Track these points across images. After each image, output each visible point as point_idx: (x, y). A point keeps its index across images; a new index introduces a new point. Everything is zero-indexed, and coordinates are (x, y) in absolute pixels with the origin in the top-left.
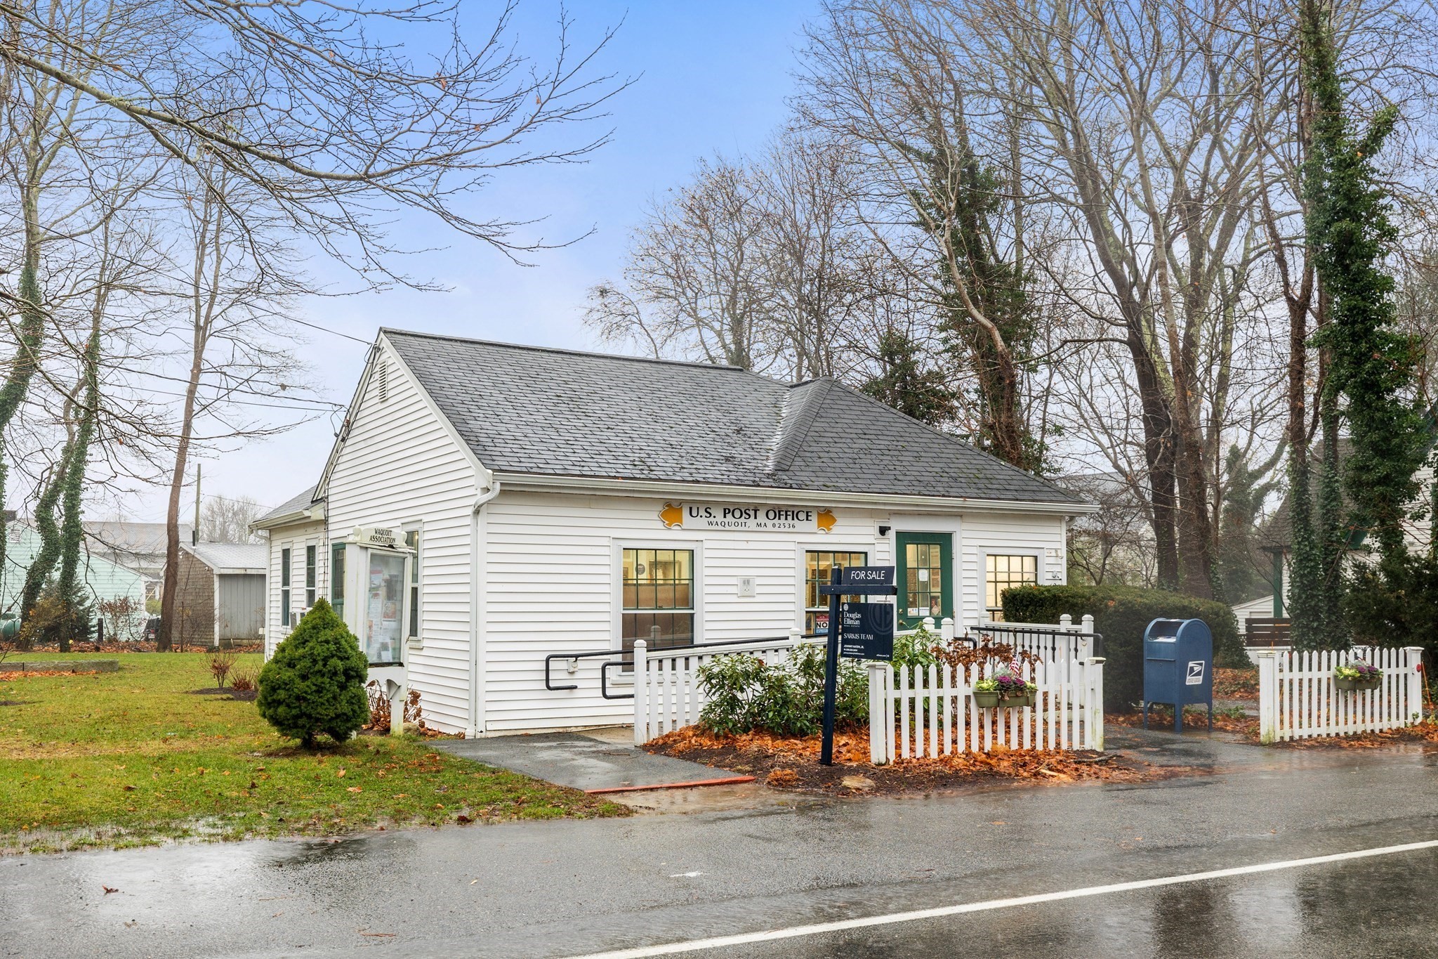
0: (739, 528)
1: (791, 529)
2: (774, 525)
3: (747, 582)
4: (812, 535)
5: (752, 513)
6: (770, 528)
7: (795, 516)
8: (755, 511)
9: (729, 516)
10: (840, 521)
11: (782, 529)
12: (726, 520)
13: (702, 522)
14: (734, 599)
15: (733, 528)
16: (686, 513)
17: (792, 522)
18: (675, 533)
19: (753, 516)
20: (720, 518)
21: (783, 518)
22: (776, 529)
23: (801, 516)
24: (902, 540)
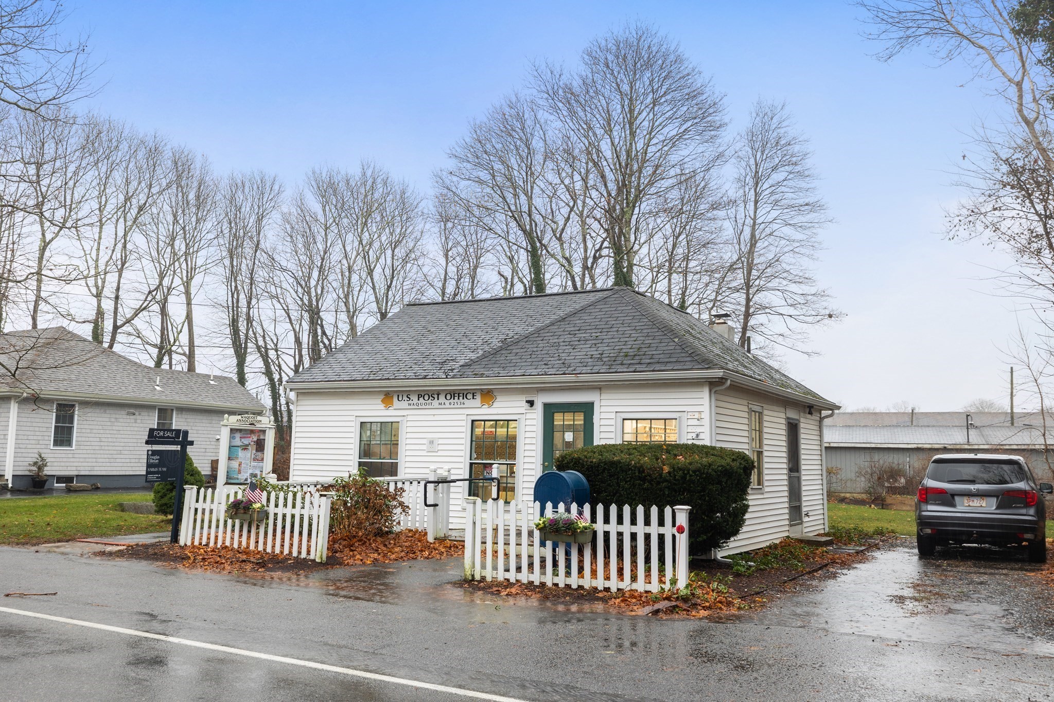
0: (427, 407)
1: (462, 406)
2: (450, 404)
3: (432, 442)
4: (476, 409)
5: (436, 396)
6: (447, 405)
7: (465, 396)
8: (438, 395)
9: (421, 399)
10: (499, 398)
11: (456, 406)
12: (419, 402)
13: (404, 404)
14: (424, 453)
15: (424, 407)
17: (462, 401)
18: (391, 412)
19: (436, 399)
21: (456, 398)
22: (452, 406)
23: (470, 396)
24: (550, 410)
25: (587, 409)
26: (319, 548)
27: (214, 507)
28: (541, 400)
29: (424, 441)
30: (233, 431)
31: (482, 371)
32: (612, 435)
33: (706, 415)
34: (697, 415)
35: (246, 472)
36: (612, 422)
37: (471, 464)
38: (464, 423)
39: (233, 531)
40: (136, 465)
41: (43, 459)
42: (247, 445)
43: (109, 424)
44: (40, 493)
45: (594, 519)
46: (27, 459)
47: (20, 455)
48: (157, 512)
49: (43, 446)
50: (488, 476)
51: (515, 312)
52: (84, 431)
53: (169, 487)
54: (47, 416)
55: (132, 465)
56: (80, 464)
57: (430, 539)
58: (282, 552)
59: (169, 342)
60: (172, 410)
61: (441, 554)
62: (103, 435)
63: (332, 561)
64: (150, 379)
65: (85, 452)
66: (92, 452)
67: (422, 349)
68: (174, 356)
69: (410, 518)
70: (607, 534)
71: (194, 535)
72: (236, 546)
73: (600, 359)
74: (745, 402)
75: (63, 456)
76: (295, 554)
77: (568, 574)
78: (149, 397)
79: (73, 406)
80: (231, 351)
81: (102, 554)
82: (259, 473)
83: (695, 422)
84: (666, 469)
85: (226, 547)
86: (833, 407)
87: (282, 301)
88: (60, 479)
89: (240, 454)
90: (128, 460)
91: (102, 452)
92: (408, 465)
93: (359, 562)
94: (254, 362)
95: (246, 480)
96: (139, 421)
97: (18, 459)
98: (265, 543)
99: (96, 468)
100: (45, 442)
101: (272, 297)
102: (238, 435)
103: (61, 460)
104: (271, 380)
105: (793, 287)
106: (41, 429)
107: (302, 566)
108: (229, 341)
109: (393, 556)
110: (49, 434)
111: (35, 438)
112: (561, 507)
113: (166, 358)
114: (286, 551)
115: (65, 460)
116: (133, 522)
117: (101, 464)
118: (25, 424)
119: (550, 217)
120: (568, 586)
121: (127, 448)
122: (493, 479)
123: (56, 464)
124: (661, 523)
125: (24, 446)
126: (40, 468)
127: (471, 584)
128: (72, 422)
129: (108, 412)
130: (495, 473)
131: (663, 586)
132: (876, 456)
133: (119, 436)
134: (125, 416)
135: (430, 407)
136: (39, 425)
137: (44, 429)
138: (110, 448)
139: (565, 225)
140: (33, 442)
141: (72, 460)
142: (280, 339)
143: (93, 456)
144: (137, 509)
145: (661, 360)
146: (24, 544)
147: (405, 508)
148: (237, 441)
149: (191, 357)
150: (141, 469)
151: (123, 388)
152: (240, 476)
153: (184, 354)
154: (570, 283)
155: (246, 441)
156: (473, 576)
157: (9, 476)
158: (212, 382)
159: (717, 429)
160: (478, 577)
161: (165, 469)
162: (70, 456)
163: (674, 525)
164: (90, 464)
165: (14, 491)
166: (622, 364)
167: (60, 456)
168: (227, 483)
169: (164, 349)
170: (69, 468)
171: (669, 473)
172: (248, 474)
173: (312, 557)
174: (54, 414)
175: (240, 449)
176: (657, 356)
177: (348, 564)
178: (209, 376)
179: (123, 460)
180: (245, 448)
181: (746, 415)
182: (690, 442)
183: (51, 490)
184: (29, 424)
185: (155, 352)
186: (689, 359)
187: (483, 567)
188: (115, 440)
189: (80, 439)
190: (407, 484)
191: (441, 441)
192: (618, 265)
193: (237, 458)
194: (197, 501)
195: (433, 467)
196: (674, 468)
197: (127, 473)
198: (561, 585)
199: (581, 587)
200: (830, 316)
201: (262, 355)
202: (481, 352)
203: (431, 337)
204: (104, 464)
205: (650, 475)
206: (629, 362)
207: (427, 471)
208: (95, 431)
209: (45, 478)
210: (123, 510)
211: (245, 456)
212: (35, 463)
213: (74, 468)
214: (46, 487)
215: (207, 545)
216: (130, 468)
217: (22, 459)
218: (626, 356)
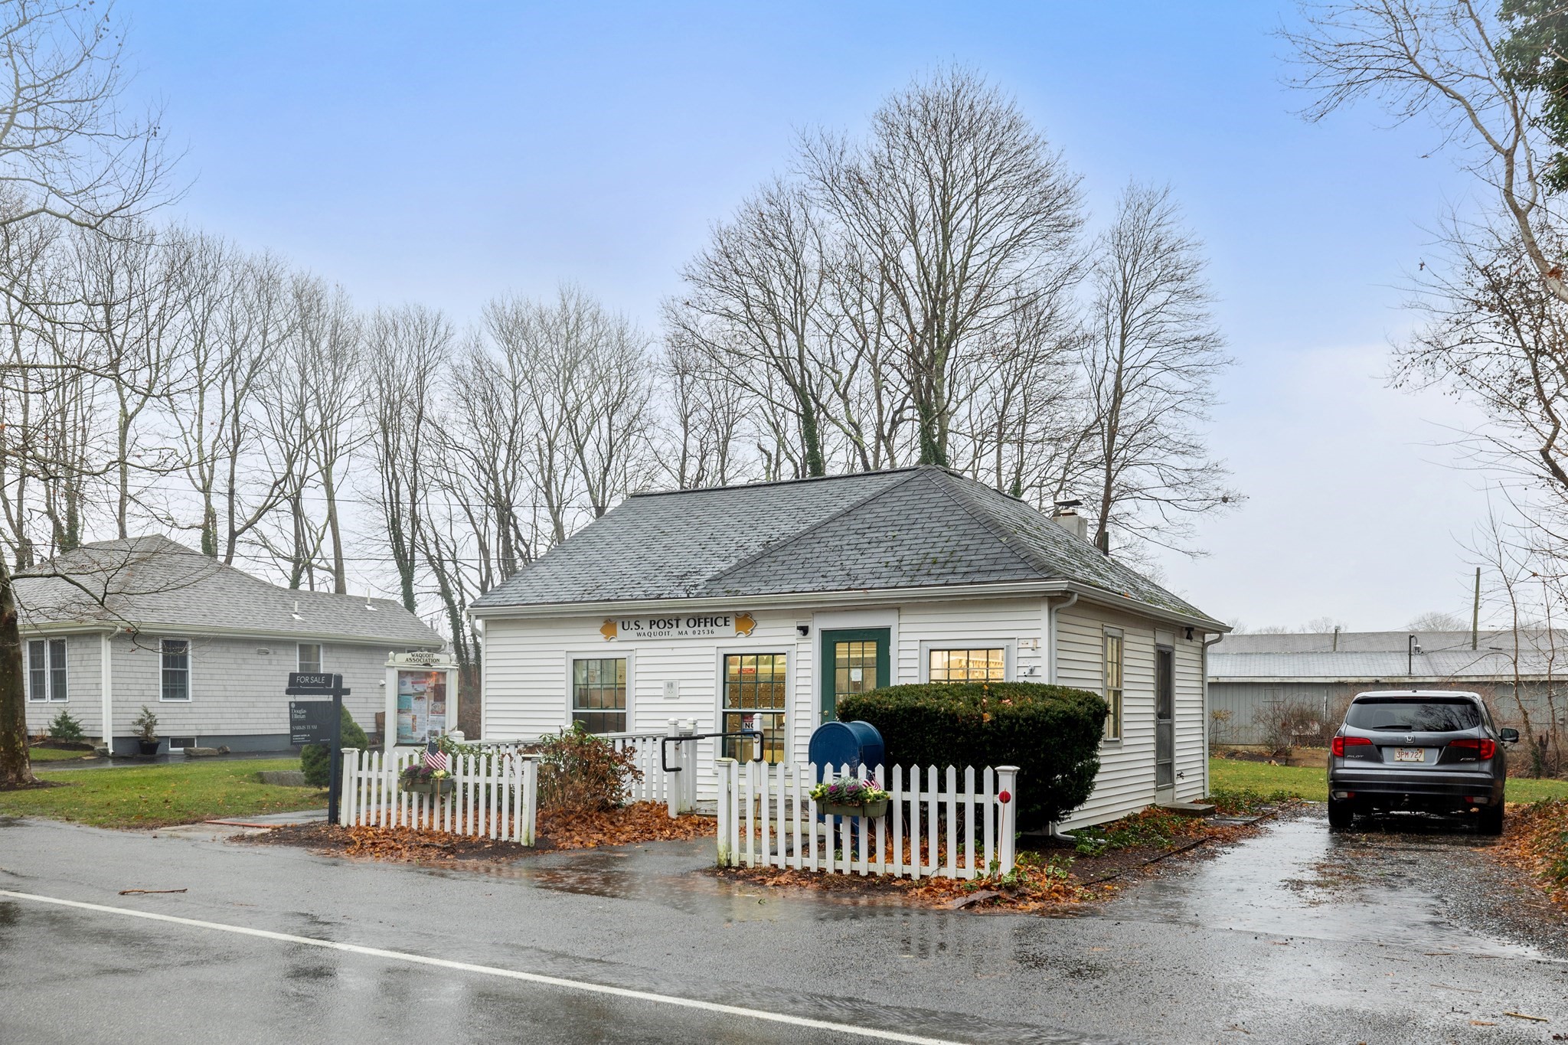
0: (663, 637)
1: (710, 635)
2: (694, 632)
3: (670, 685)
4: (730, 639)
5: (674, 623)
6: (690, 635)
7: (714, 622)
8: (677, 621)
9: (654, 627)
10: (760, 624)
11: (702, 636)
12: (652, 631)
13: (632, 634)
14: (661, 700)
15: (658, 637)
16: (619, 628)
17: (710, 628)
18: (614, 645)
19: (675, 626)
20: (647, 629)
21: (702, 625)
22: (697, 636)
23: (720, 622)
24: (830, 639)
25: (881, 637)
26: (524, 827)
27: (383, 775)
28: (817, 626)
29: (661, 684)
30: (402, 674)
31: (736, 587)
32: (915, 672)
33: (1044, 644)
34: (1031, 644)
35: (423, 729)
36: (916, 654)
37: (725, 714)
38: (713, 659)
39: (410, 806)
40: (275, 721)
41: (150, 716)
42: (422, 693)
43: (235, 666)
44: (152, 760)
45: (889, 786)
46: (129, 716)
47: (119, 710)
48: (308, 783)
49: (149, 699)
50: (748, 730)
51: (780, 504)
52: (202, 677)
53: (322, 750)
54: (151, 658)
55: (270, 721)
56: (201, 721)
57: (672, 813)
58: (476, 834)
59: (308, 552)
60: (318, 647)
61: (687, 833)
62: (228, 683)
63: (542, 845)
64: (285, 605)
65: (205, 705)
66: (215, 704)
67: (654, 558)
68: (316, 572)
69: (644, 787)
70: (906, 805)
71: (358, 813)
72: (415, 826)
73: (899, 568)
74: (1098, 624)
75: (177, 710)
76: (493, 836)
77: (855, 857)
78: (285, 629)
79: (184, 644)
80: (393, 565)
81: (240, 838)
82: (440, 730)
83: (1030, 653)
84: (988, 717)
85: (402, 828)
86: (1221, 629)
87: (458, 492)
88: (176, 742)
89: (413, 705)
90: (264, 715)
91: (228, 704)
92: (639, 716)
93: (578, 845)
94: (425, 579)
95: (424, 739)
96: (275, 662)
97: (118, 716)
98: (453, 823)
99: (222, 727)
100: (151, 693)
101: (444, 487)
102: (409, 680)
103: (175, 716)
104: (450, 603)
105: (1175, 460)
106: (144, 675)
107: (503, 850)
108: (389, 550)
109: (623, 837)
110: (156, 682)
111: (138, 687)
112: (845, 769)
113: (305, 575)
114: (482, 833)
115: (180, 716)
116: (277, 796)
117: (228, 721)
118: (122, 669)
119: (830, 365)
120: (855, 873)
121: (262, 699)
122: (754, 734)
123: (168, 721)
124: (979, 789)
125: (124, 699)
126: (148, 728)
127: (728, 872)
128: (185, 665)
129: (232, 650)
130: (757, 726)
131: (981, 871)
132: (1281, 695)
133: (250, 683)
134: (255, 656)
135: (667, 637)
136: (142, 669)
137: (149, 676)
138: (239, 699)
139: (852, 374)
140: (136, 693)
141: (190, 716)
142: (459, 545)
143: (217, 710)
144: (281, 780)
145: (982, 568)
146: (137, 827)
147: (637, 774)
148: (409, 688)
149: (338, 573)
150: (282, 726)
151: (250, 618)
152: (415, 735)
153: (329, 569)
154: (858, 459)
155: (420, 688)
156: (729, 861)
157: (108, 738)
158: (369, 608)
159: (1058, 661)
160: (735, 863)
161: (315, 727)
162: (187, 710)
163: (996, 792)
164: (214, 721)
165: (117, 758)
166: (929, 574)
167: (172, 710)
168: (398, 744)
169: (302, 563)
170: (187, 727)
171: (991, 722)
172: (426, 732)
173: (516, 839)
174: (161, 655)
175: (412, 699)
176: (977, 563)
177: (564, 848)
178: (365, 599)
179: (258, 716)
180: (419, 696)
181: (1099, 642)
182: (1021, 680)
183: (165, 757)
184: (128, 669)
185: (289, 567)
186: (1021, 566)
187: (743, 849)
188: (244, 688)
189: (197, 688)
190: (639, 741)
191: (682, 684)
192: (926, 432)
193: (409, 710)
194: (360, 768)
195: (672, 719)
196: (997, 716)
197: (265, 732)
198: (847, 872)
199: (872, 874)
200: (1225, 500)
201: (435, 569)
202: (734, 561)
203: (666, 541)
204: (233, 721)
205: (966, 726)
206: (939, 571)
207: (665, 724)
208: (217, 677)
209: (156, 740)
210: (262, 782)
211: (420, 708)
212: (141, 722)
213: (194, 727)
214: (159, 751)
215: (377, 825)
216: (267, 726)
217: (123, 716)
218: (935, 563)
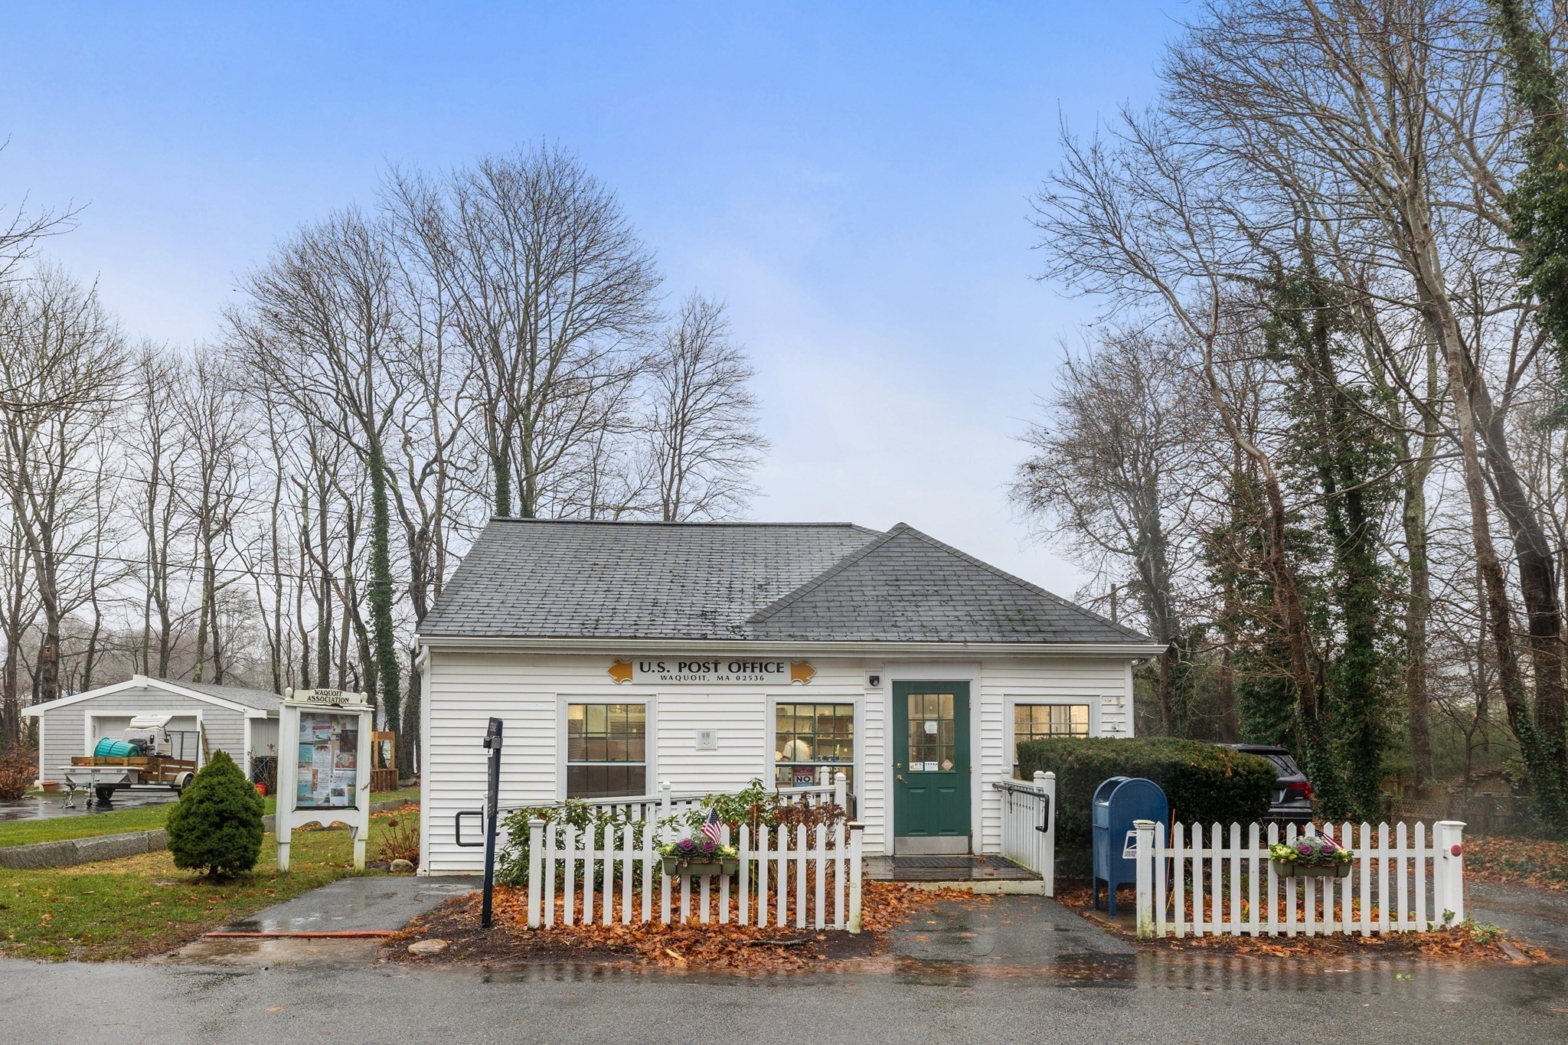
0: (697, 681)
1: (759, 682)
2: (738, 678)
3: (706, 735)
4: (785, 687)
5: (712, 666)
6: (733, 680)
7: (764, 668)
8: (716, 665)
9: (685, 671)
10: (820, 672)
11: (748, 681)
12: (681, 674)
13: (655, 677)
15: (690, 681)
16: (636, 669)
17: (759, 675)
18: (626, 688)
19: (712, 670)
20: (674, 671)
21: (749, 670)
22: (741, 681)
23: (771, 668)
24: (902, 690)
25: (960, 691)
28: (888, 678)
29: (693, 734)
35: (326, 788)
38: (763, 707)
42: (326, 741)
82: (345, 788)
89: (315, 757)
95: (327, 800)
102: (309, 724)
112: (1310, 829)
135: (702, 682)
148: (311, 735)
152: (316, 795)
155: (324, 735)
166: (1020, 631)
168: (299, 808)
172: (329, 791)
173: (839, 925)
175: (313, 749)
180: (322, 745)
191: (721, 734)
193: (310, 763)
206: (1024, 628)
211: (325, 760)
218: (1011, 620)
